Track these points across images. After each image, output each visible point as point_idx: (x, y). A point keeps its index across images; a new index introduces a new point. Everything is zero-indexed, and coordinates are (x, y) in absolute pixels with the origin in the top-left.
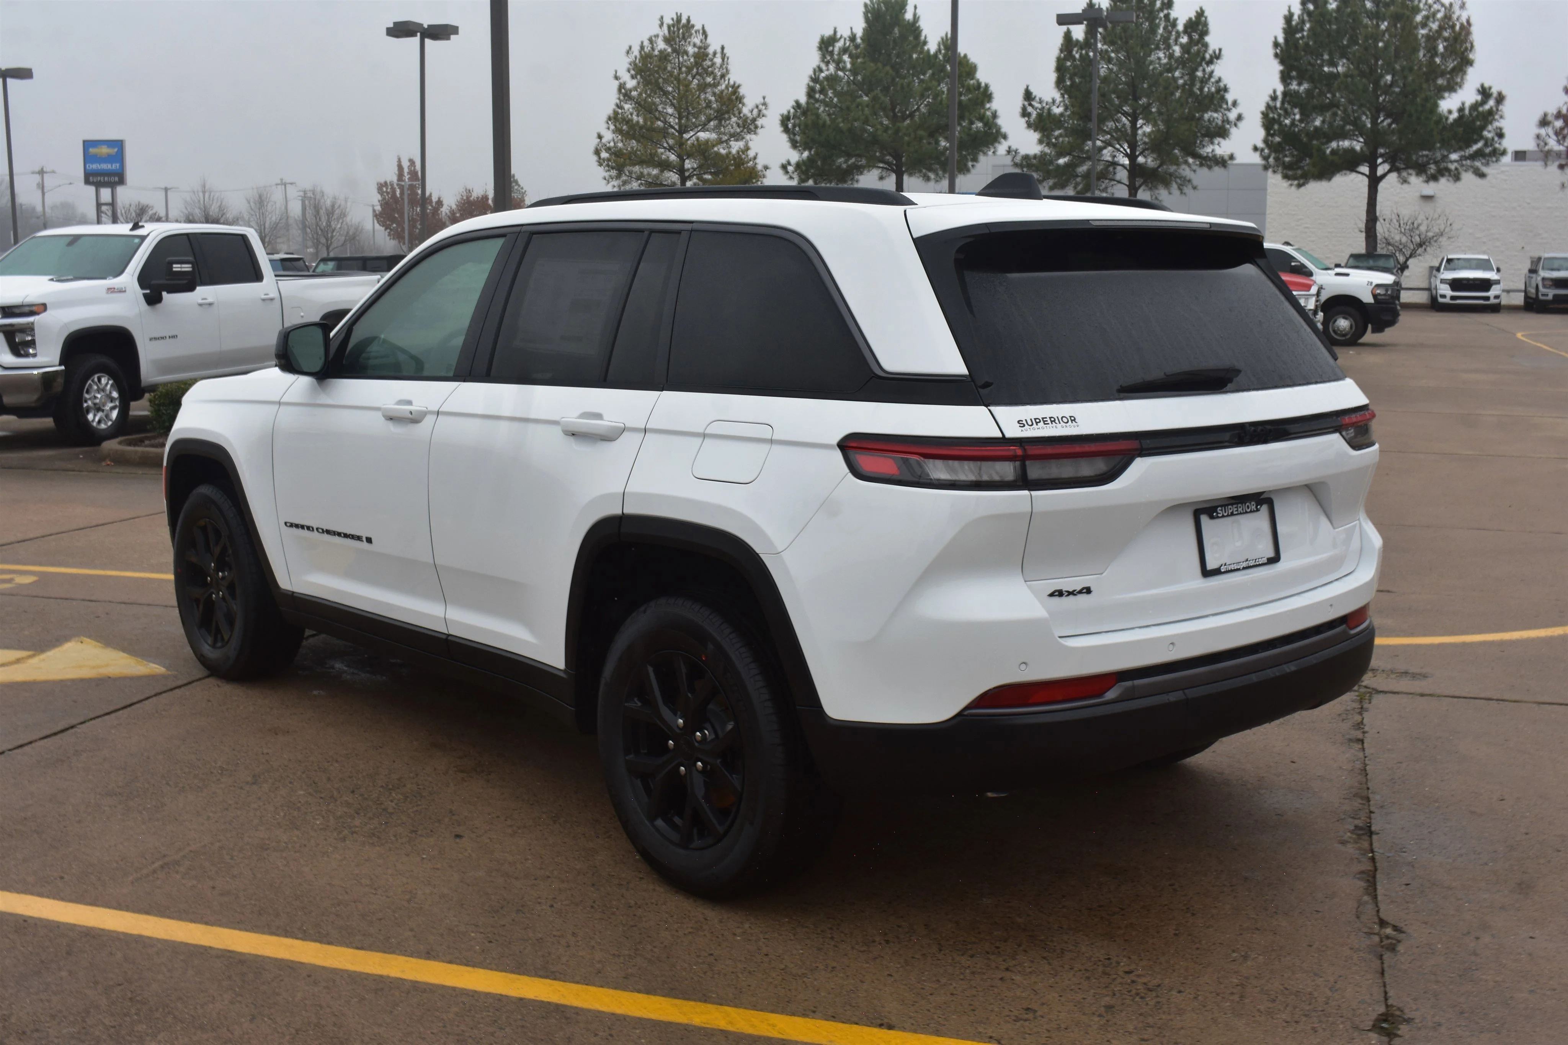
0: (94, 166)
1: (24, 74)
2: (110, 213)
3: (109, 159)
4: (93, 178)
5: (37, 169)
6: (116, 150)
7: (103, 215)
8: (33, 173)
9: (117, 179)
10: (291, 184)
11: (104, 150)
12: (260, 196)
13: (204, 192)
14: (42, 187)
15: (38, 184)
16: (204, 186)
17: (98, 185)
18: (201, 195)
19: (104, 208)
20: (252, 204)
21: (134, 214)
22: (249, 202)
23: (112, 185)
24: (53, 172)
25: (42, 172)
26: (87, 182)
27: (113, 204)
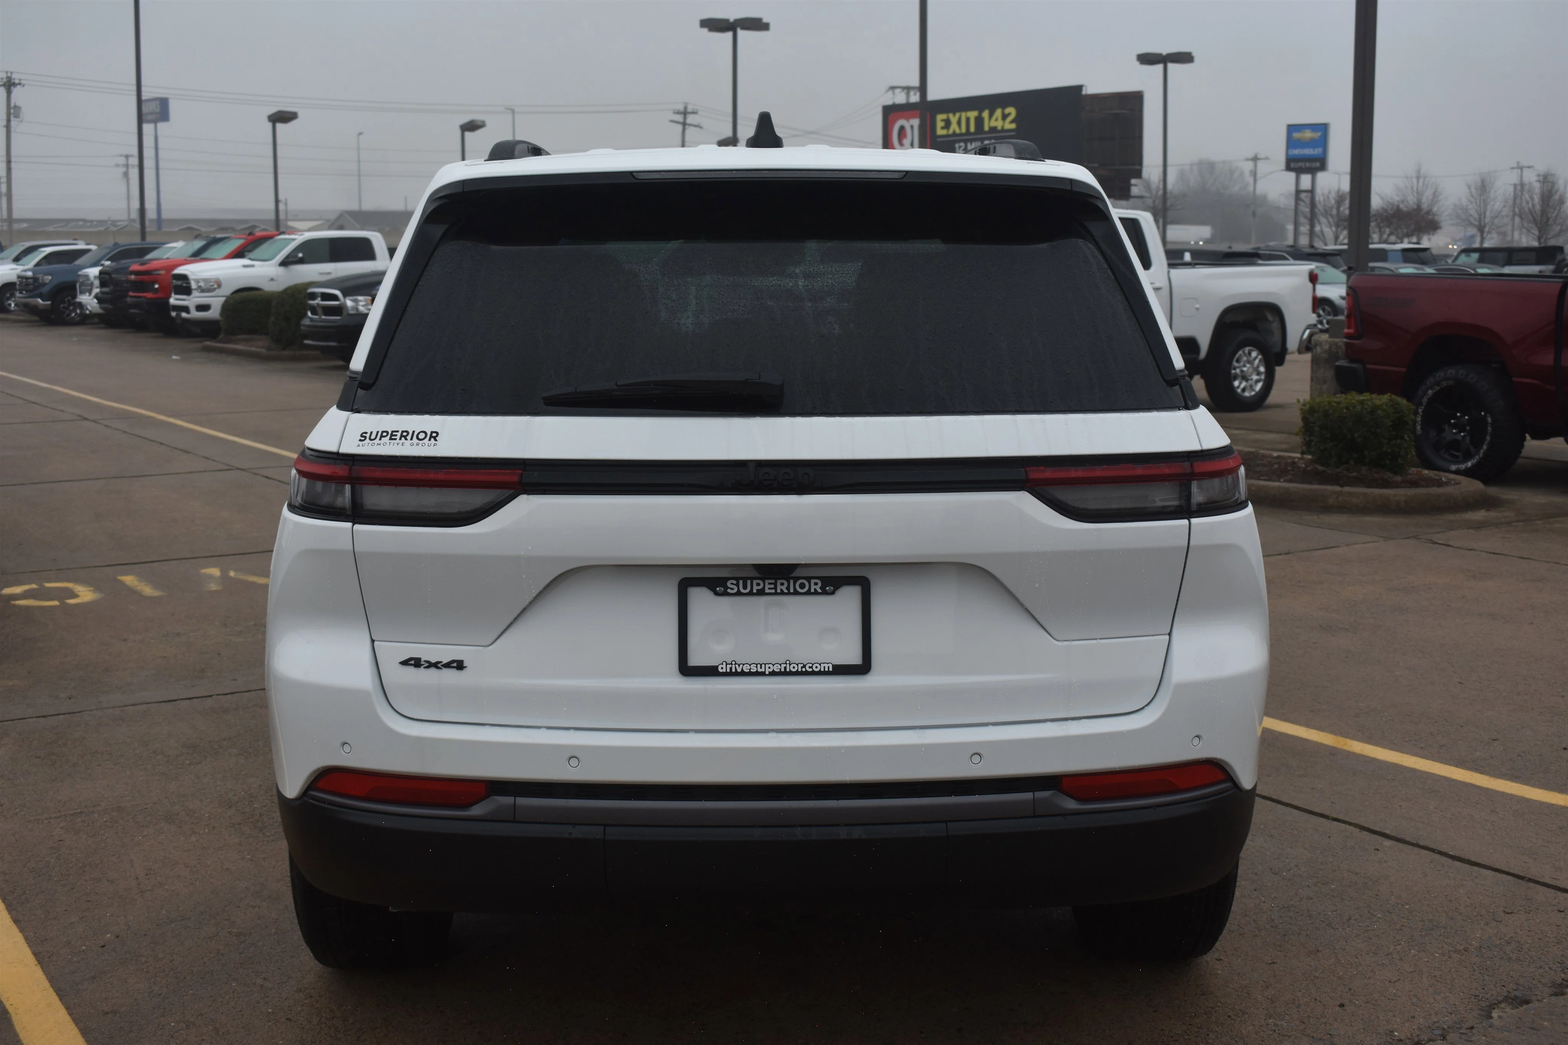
0: (1296, 152)
1: (1185, 58)
2: (1308, 201)
3: (1312, 143)
4: (1295, 165)
5: (1251, 156)
6: (1319, 134)
7: (1302, 203)
8: (1247, 159)
9: (1318, 164)
10: (1529, 167)
11: (1308, 134)
12: (1483, 181)
13: (1418, 178)
14: (1254, 174)
15: (1251, 172)
16: (1419, 171)
17: (1299, 171)
18: (1415, 180)
19: (1303, 195)
20: (1473, 190)
21: (1333, 202)
22: (1469, 188)
23: (1313, 171)
24: (1267, 158)
25: (1255, 159)
26: (1288, 168)
27: (1312, 191)
